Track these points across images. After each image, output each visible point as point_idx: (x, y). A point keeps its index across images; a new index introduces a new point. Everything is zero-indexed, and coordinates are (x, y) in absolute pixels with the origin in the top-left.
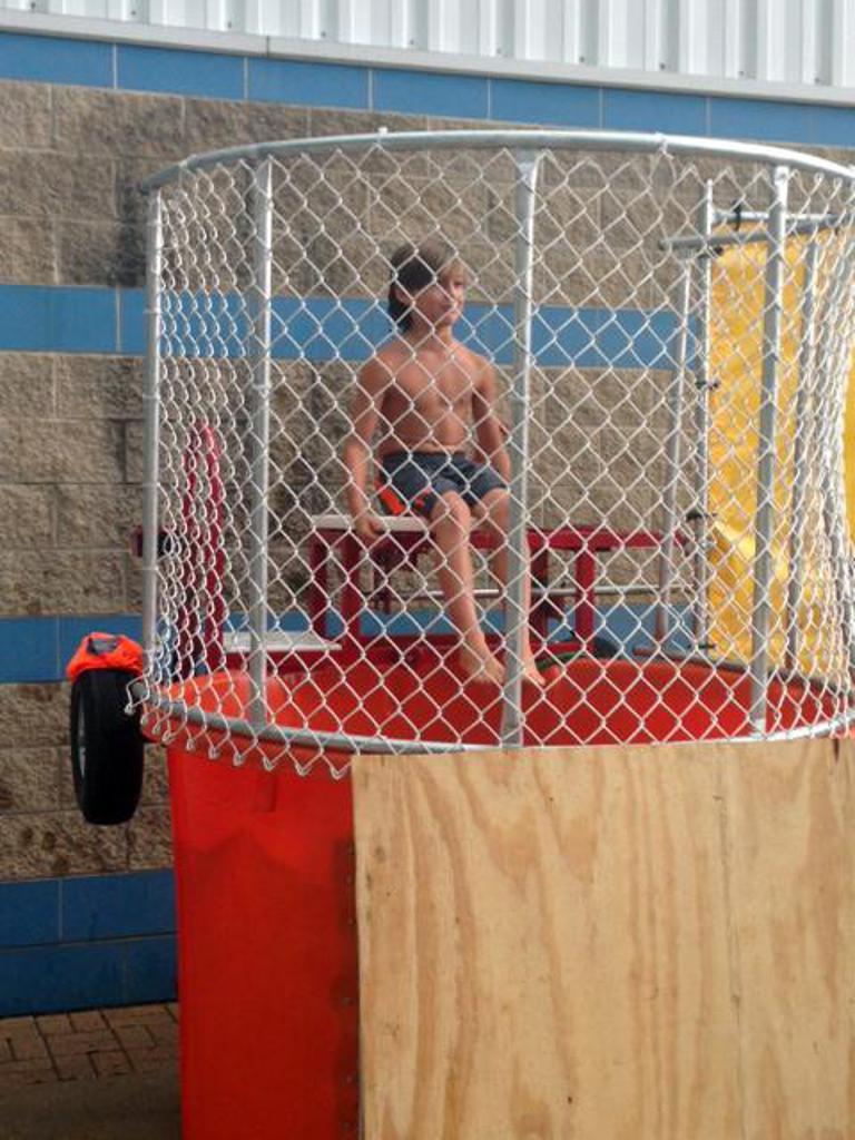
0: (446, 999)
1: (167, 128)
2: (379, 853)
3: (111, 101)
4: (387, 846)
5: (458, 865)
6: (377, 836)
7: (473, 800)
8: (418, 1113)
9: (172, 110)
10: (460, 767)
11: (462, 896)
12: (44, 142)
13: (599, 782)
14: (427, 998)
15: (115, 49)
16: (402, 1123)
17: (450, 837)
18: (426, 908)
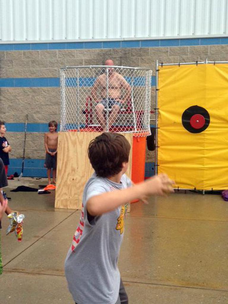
0: (66, 157)
1: (109, 53)
2: (60, 141)
3: (102, 50)
4: (61, 140)
5: (68, 144)
6: (60, 140)
7: (70, 137)
8: (62, 167)
9: (110, 50)
10: (69, 133)
11: (68, 147)
12: (93, 57)
13: (84, 136)
14: (64, 156)
15: (102, 43)
16: (60, 168)
17: (67, 140)
18: (64, 147)
